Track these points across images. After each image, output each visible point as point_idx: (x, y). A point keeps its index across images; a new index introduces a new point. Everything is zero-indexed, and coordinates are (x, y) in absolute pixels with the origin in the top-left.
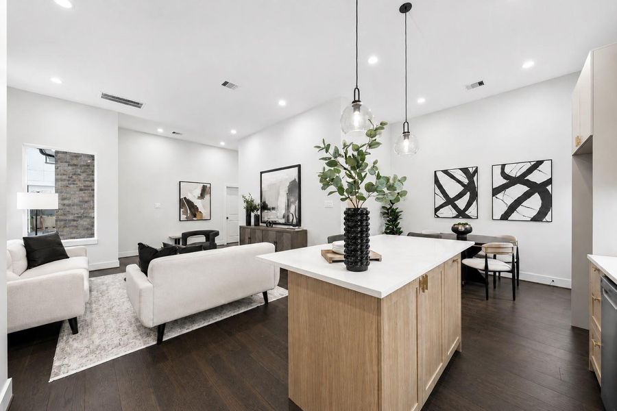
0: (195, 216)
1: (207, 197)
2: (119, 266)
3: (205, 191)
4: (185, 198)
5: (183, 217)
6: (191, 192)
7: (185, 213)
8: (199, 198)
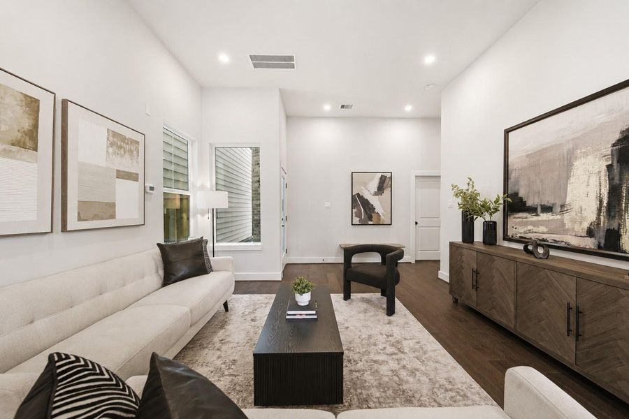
0: (370, 218)
1: (387, 192)
2: (280, 279)
3: (384, 184)
4: (358, 194)
5: (356, 220)
6: (365, 185)
7: (359, 215)
8: (376, 194)
